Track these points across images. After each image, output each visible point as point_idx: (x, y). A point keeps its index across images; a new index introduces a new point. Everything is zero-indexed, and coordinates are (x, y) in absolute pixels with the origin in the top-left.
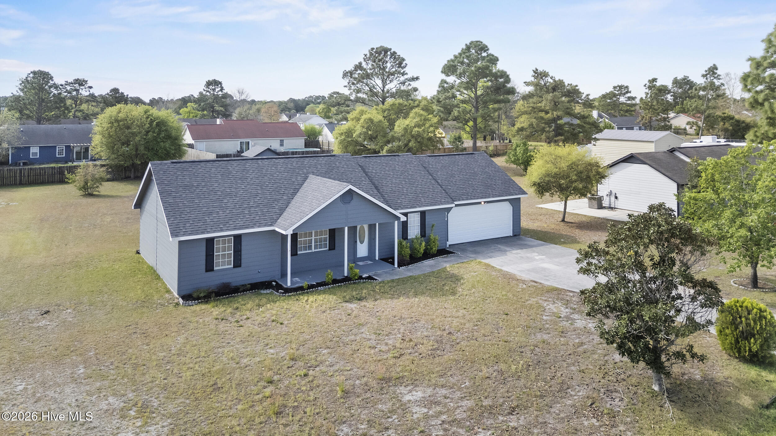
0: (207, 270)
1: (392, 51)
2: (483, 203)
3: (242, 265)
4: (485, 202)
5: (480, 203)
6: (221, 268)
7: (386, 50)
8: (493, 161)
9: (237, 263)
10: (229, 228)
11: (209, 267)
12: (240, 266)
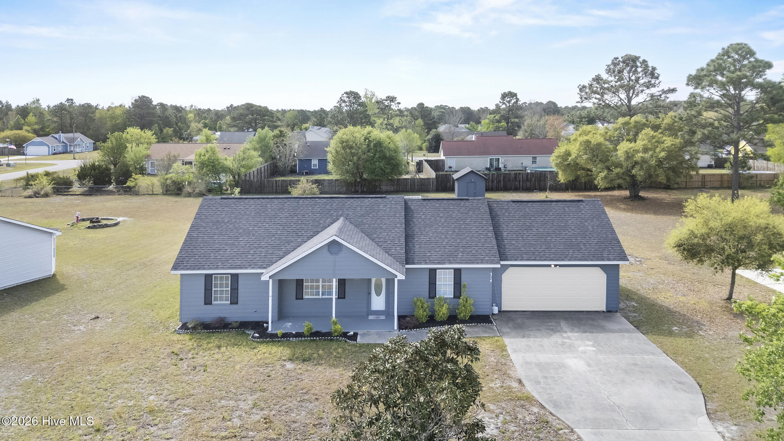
0: (205, 304)
1: (641, 60)
2: (553, 266)
3: (239, 302)
4: (556, 266)
5: (549, 266)
6: (218, 302)
7: (634, 59)
8: (604, 213)
9: (234, 301)
10: (225, 267)
11: (208, 301)
12: (237, 303)
